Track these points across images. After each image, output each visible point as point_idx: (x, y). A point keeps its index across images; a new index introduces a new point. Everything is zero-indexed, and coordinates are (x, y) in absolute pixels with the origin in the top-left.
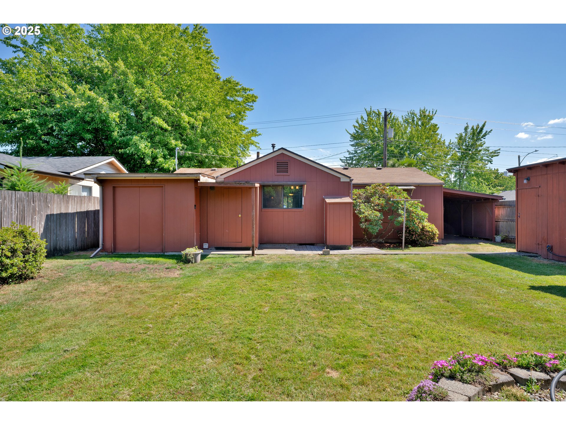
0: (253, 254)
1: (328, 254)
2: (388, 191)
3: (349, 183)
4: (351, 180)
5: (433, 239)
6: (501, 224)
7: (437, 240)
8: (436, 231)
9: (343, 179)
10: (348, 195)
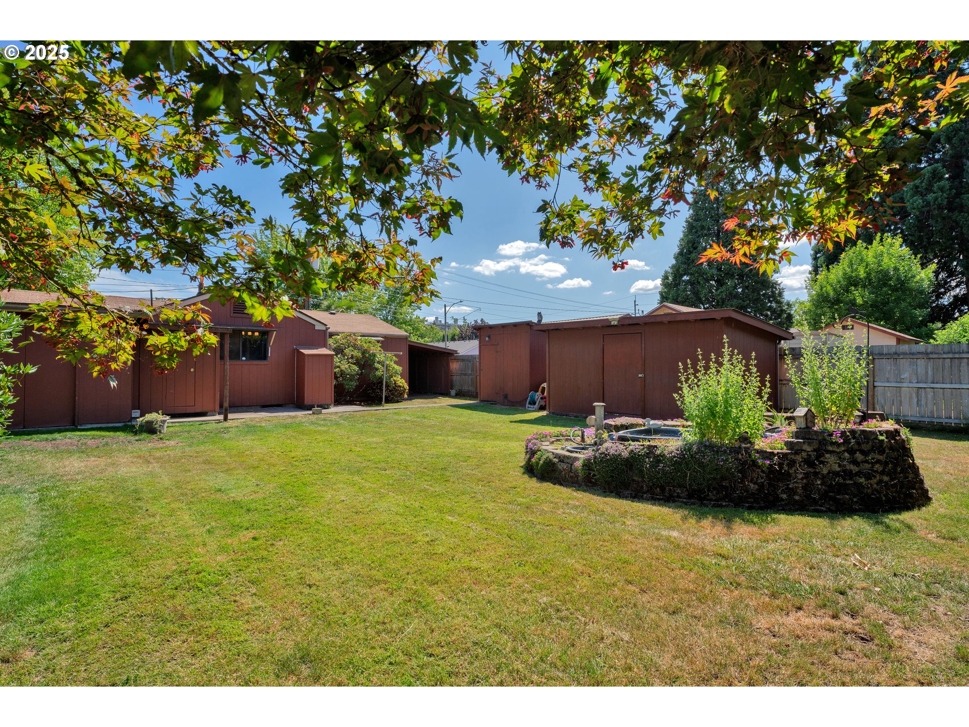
0: (226, 419)
1: (321, 413)
2: (360, 341)
3: (325, 331)
4: (327, 329)
5: (402, 394)
6: (455, 378)
7: (406, 396)
8: (407, 387)
9: (318, 327)
10: (325, 345)
